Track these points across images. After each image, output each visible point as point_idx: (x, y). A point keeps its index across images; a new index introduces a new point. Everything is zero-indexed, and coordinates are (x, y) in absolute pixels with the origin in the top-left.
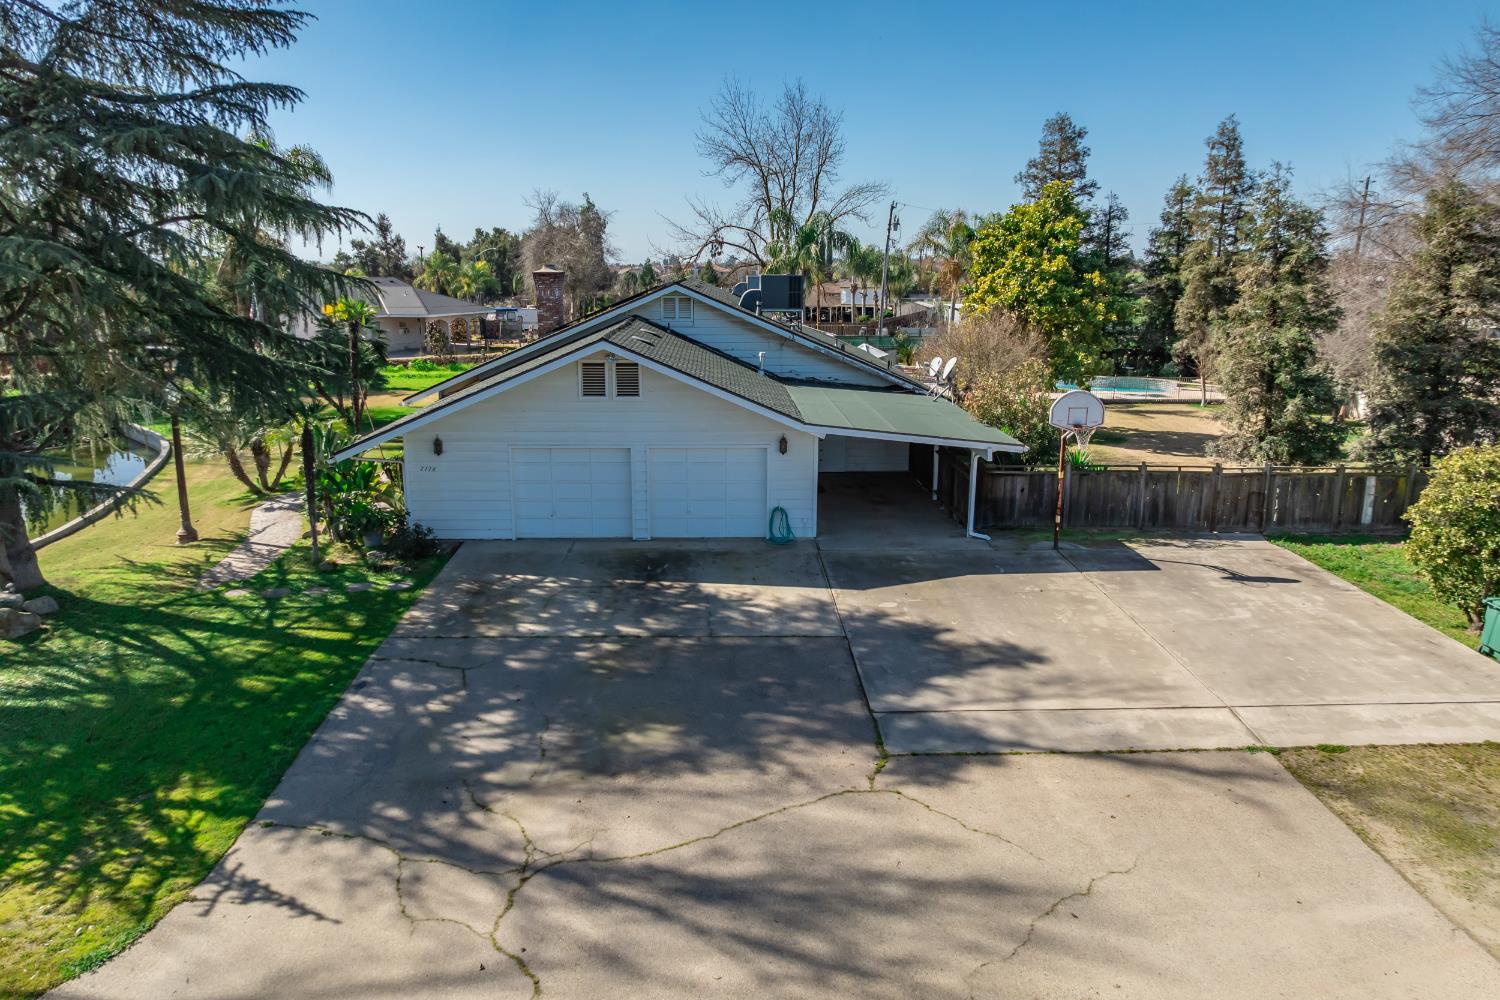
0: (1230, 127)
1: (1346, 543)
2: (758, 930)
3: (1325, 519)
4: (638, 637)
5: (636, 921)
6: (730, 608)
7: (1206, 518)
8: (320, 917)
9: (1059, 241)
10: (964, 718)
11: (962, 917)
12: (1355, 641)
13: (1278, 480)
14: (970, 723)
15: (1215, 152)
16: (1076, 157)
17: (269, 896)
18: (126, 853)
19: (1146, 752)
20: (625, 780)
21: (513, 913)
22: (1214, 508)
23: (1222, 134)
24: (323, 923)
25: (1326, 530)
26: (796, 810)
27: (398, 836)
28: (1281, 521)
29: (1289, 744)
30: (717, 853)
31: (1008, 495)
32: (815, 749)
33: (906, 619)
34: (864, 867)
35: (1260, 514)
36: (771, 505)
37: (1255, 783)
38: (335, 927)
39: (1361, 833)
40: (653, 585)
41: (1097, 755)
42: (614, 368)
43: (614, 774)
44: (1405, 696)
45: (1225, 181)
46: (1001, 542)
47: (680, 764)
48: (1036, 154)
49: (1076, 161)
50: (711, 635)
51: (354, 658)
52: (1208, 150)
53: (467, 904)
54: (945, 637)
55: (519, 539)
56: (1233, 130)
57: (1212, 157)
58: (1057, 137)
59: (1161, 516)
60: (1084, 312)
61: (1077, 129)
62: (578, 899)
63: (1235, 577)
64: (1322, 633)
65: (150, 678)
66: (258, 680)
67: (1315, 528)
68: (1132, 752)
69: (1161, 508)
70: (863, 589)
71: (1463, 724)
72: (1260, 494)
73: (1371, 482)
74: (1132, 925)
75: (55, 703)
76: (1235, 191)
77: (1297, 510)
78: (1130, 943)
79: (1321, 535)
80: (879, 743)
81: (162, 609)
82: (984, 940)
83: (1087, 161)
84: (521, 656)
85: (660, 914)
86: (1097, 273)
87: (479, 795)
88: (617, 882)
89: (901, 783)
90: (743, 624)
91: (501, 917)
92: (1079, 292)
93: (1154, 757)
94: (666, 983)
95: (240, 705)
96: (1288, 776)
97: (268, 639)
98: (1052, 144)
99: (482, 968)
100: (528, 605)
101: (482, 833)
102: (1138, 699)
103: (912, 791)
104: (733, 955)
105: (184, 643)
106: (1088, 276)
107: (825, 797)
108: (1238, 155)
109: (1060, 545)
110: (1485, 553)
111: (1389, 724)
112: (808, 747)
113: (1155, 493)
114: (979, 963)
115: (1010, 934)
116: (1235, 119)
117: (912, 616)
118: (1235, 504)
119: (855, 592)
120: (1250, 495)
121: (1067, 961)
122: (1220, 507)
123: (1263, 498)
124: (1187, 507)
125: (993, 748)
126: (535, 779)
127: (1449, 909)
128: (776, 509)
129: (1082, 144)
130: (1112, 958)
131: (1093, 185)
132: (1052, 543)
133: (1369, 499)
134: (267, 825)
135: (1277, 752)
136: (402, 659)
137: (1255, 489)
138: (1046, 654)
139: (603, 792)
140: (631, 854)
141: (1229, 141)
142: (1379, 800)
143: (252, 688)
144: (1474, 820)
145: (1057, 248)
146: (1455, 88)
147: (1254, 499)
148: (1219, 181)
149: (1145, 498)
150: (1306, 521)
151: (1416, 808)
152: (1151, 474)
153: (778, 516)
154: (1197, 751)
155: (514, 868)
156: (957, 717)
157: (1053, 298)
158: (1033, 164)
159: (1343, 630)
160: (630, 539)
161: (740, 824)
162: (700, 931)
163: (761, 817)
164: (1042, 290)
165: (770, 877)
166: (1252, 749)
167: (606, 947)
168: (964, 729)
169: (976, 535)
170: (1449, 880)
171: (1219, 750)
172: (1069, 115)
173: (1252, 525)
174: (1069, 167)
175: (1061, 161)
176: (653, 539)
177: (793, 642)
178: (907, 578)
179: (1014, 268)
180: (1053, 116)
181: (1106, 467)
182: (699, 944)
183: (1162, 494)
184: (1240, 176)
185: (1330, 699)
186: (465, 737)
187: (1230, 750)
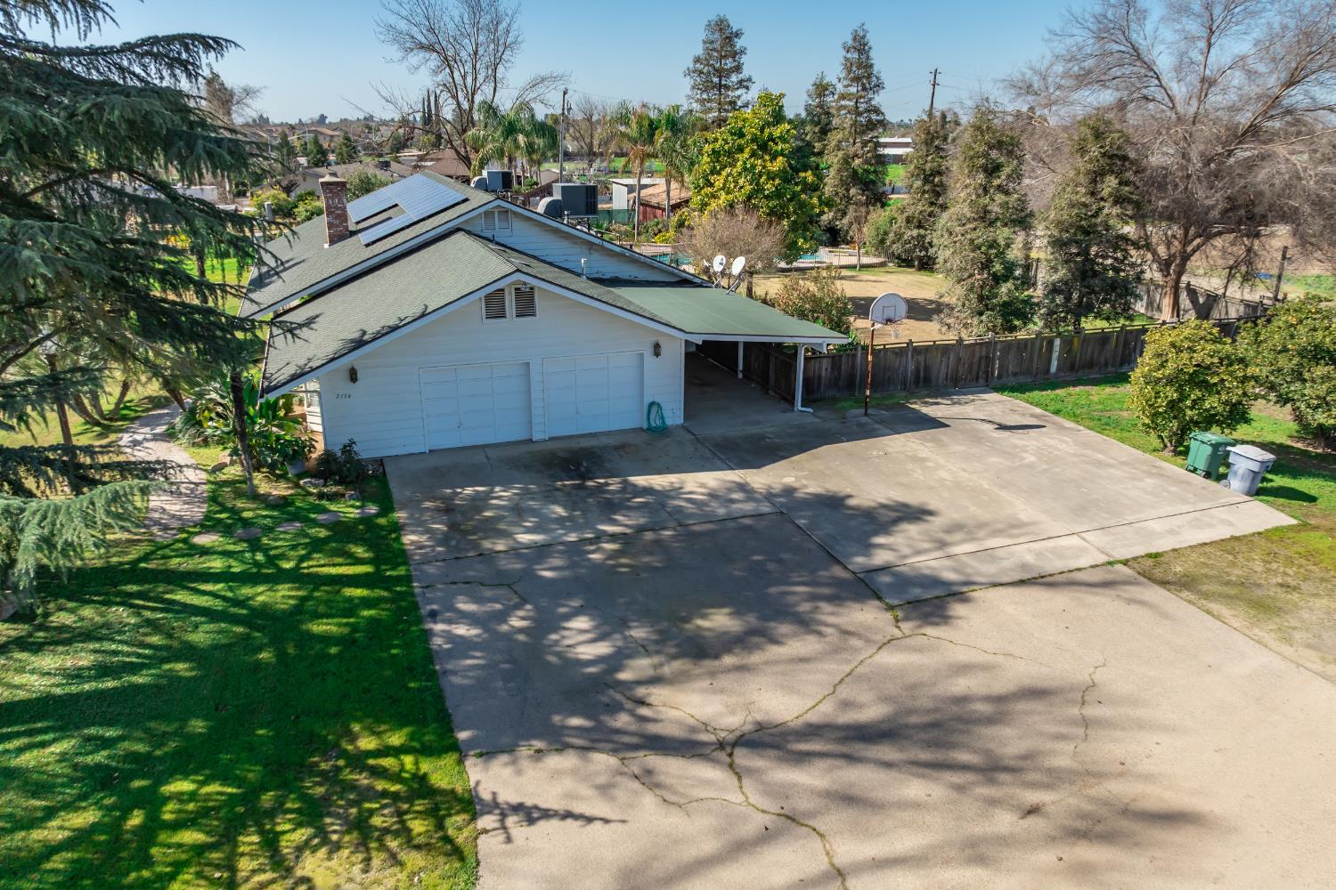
0: (862, 34)
1: (1046, 390)
2: (925, 755)
3: (1028, 372)
4: (625, 534)
5: (839, 768)
6: (673, 498)
7: (952, 379)
8: (606, 821)
9: (777, 144)
10: (920, 568)
11: (1037, 718)
12: (1112, 470)
13: (999, 346)
14: (927, 572)
15: (849, 55)
16: (734, 55)
17: (547, 814)
18: (377, 806)
19: (1050, 575)
20: (728, 660)
21: (746, 781)
22: (957, 370)
23: (855, 39)
24: (612, 825)
25: (1029, 380)
26: (870, 661)
27: (599, 741)
28: (1000, 376)
29: (1129, 557)
30: (846, 705)
31: (817, 374)
32: (841, 610)
33: (811, 490)
34: (949, 694)
35: (987, 372)
36: (648, 400)
37: (1128, 588)
38: (625, 826)
39: (1208, 612)
40: (590, 483)
41: (1022, 583)
42: (513, 292)
43: (717, 657)
44: (1168, 510)
45: (857, 79)
46: (822, 414)
47: (757, 639)
48: (699, 50)
49: (734, 57)
50: (681, 525)
51: (398, 589)
52: (844, 53)
53: (708, 783)
54: (852, 502)
55: (430, 451)
56: (864, 37)
57: (846, 59)
58: (717, 36)
59: (921, 379)
60: (802, 205)
61: (734, 30)
62: (780, 759)
63: (1002, 427)
64: (1088, 467)
65: (214, 639)
66: (327, 624)
67: (1022, 379)
68: (1043, 577)
69: (922, 374)
70: (759, 467)
71: (1210, 525)
72: (987, 357)
73: (1057, 342)
74: (1134, 702)
75: (138, 679)
76: (864, 89)
77: (1011, 367)
78: (1142, 713)
79: (1026, 384)
80: (879, 598)
81: (143, 565)
82: (1063, 730)
83: (744, 59)
84: (546, 566)
85: (851, 759)
86: (810, 172)
87: (628, 693)
88: (798, 741)
89: (920, 627)
90: (694, 511)
91: (741, 787)
92: (798, 188)
93: (1059, 578)
94: (899, 807)
95: (333, 650)
96: (1142, 579)
97: (294, 583)
98: (712, 42)
99: (767, 829)
100: (504, 517)
101: (660, 724)
102: (1018, 536)
103: (930, 631)
104: (923, 776)
105: (206, 598)
106: (802, 174)
107: (880, 648)
108: (868, 58)
109: (869, 411)
110: (1188, 403)
111: (1172, 532)
112: (835, 609)
113: (918, 363)
114: (1073, 747)
115: (1073, 722)
116: (865, 27)
117: (813, 487)
118: (971, 366)
119: (755, 471)
120: (980, 358)
121: (1118, 734)
122: (961, 369)
123: (988, 360)
124: (938, 373)
125: (956, 589)
126: (659, 671)
127: (1286, 654)
128: (652, 404)
129: (739, 43)
130: (1141, 725)
131: (749, 80)
132: (863, 411)
133: (1055, 355)
134: (481, 755)
135: (1125, 563)
136: (445, 584)
137: (984, 354)
138: (931, 507)
139: (722, 672)
140: (789, 719)
141: (860, 45)
142: (1204, 588)
143: (326, 631)
144: (1260, 593)
145: (776, 151)
146: (1075, 31)
147: (983, 361)
148: (853, 80)
149: (911, 367)
150: (1015, 374)
151: (1226, 590)
152: (915, 348)
153: (654, 409)
154: (1079, 569)
155: (713, 747)
156: (915, 569)
157: (778, 194)
158: (697, 60)
159: (1099, 464)
160: (530, 441)
161: (843, 679)
162: (889, 765)
163: (852, 671)
164: (769, 187)
165: (896, 714)
166: (1110, 563)
167: (836, 791)
168: (926, 577)
169: (803, 409)
170: (1273, 634)
171: (1092, 567)
172: (727, 17)
173: (981, 381)
174: (729, 63)
175: (722, 57)
176: (551, 439)
177: (747, 521)
178: (782, 454)
179: (745, 169)
180: (713, 17)
181: (884, 345)
182: (893, 774)
183: (922, 364)
184: (869, 77)
185: (1130, 518)
186: (569, 646)
187: (1098, 566)
